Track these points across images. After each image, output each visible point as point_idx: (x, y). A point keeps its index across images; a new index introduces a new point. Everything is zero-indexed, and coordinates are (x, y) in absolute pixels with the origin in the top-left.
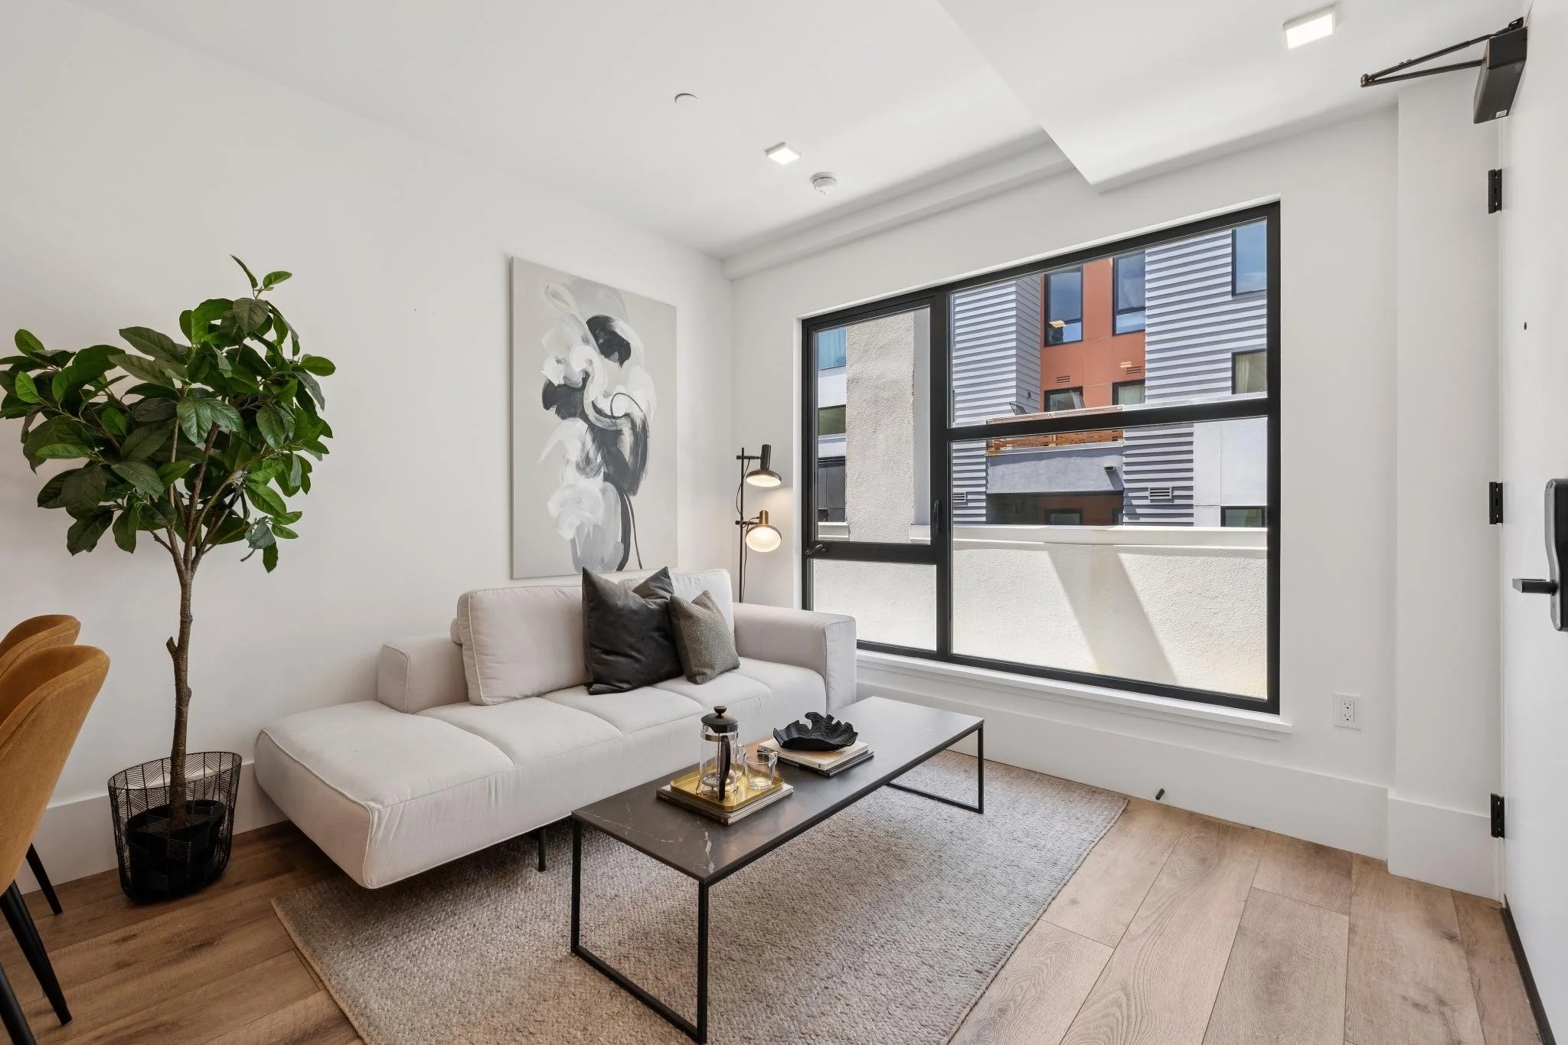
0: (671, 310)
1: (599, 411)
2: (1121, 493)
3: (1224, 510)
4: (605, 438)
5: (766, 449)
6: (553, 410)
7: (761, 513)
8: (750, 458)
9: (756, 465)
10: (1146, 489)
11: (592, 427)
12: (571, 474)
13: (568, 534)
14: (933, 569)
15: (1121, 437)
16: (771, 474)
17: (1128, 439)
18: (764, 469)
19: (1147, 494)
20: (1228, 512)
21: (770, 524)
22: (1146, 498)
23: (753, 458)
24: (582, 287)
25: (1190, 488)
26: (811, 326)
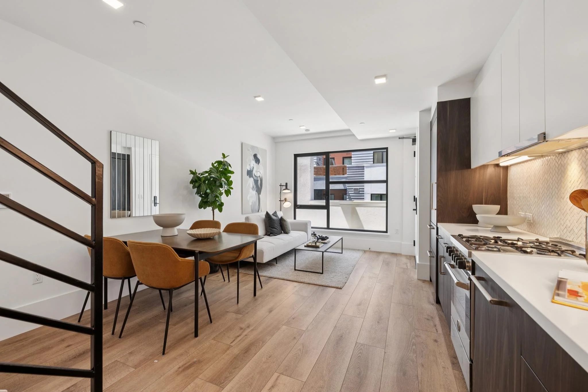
0: (266, 151)
1: (255, 176)
2: (346, 189)
3: (371, 194)
4: (256, 182)
5: (286, 184)
6: (248, 176)
7: (285, 198)
8: (283, 186)
9: (284, 187)
10: (352, 189)
11: (254, 179)
12: (251, 190)
13: (251, 204)
14: (326, 210)
15: (346, 174)
16: (288, 190)
17: (348, 174)
18: (286, 188)
19: (353, 190)
20: (372, 195)
21: (288, 201)
22: (352, 191)
23: (284, 186)
24: (253, 147)
25: (363, 189)
26: (296, 156)
